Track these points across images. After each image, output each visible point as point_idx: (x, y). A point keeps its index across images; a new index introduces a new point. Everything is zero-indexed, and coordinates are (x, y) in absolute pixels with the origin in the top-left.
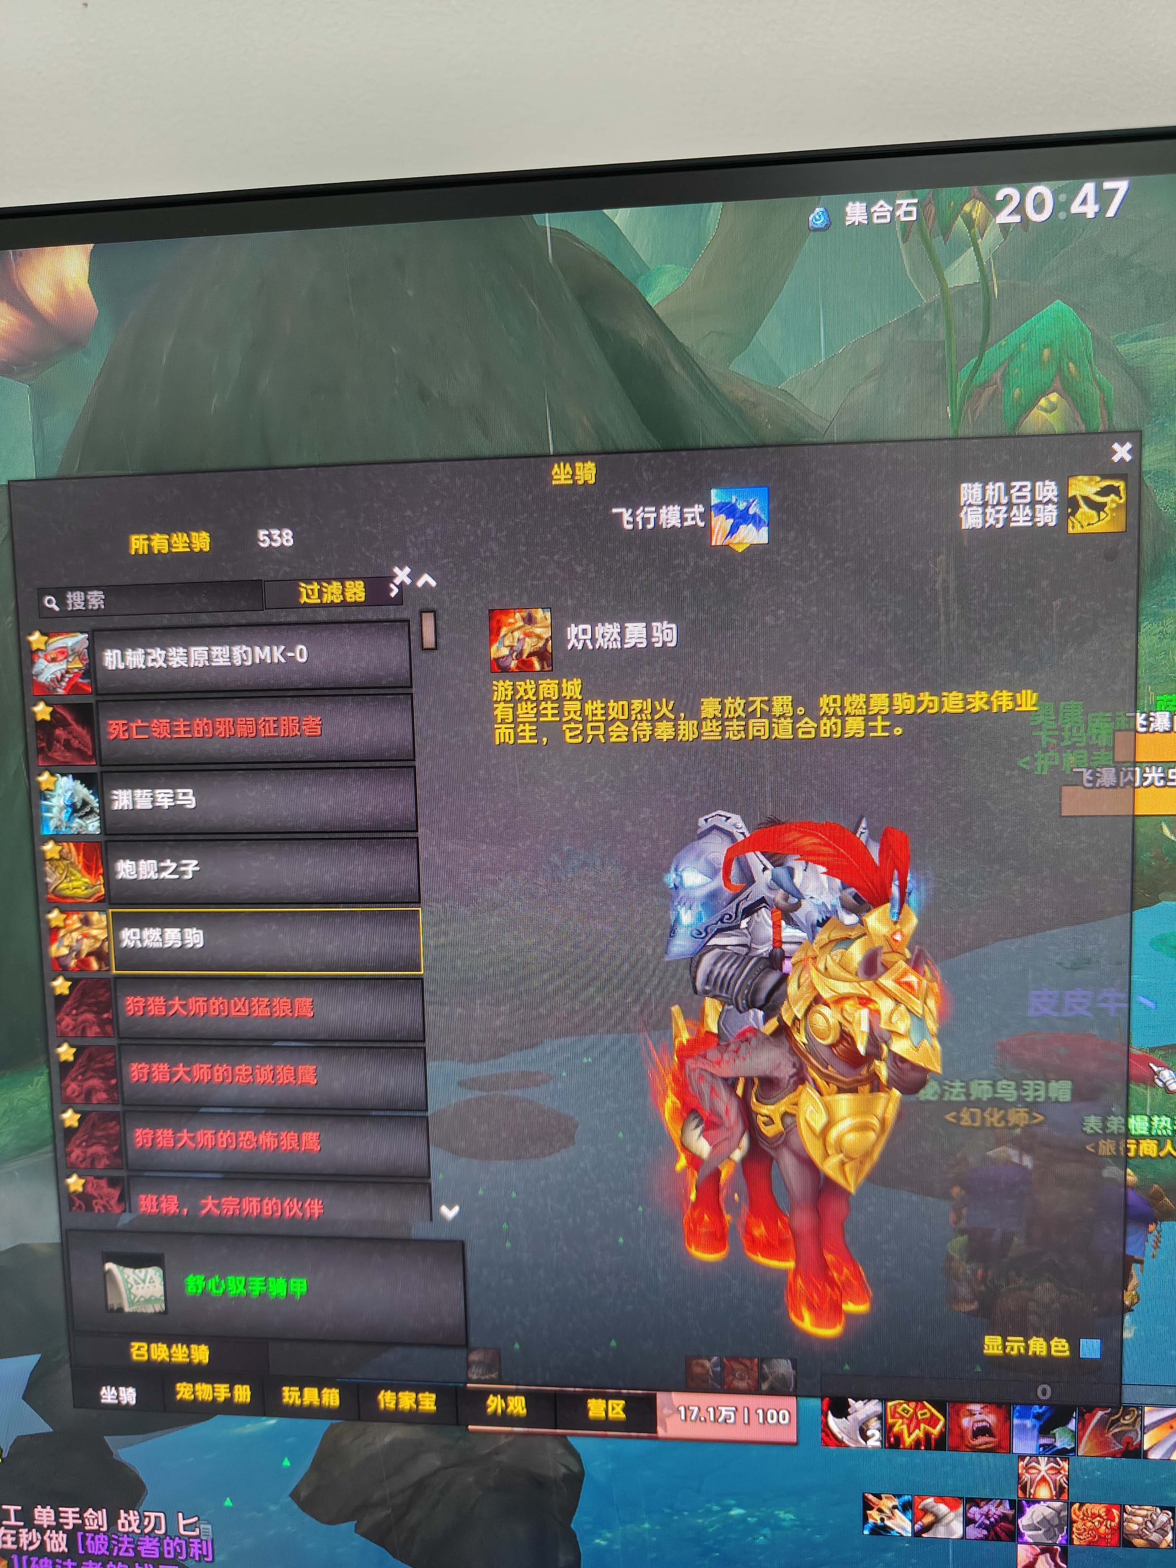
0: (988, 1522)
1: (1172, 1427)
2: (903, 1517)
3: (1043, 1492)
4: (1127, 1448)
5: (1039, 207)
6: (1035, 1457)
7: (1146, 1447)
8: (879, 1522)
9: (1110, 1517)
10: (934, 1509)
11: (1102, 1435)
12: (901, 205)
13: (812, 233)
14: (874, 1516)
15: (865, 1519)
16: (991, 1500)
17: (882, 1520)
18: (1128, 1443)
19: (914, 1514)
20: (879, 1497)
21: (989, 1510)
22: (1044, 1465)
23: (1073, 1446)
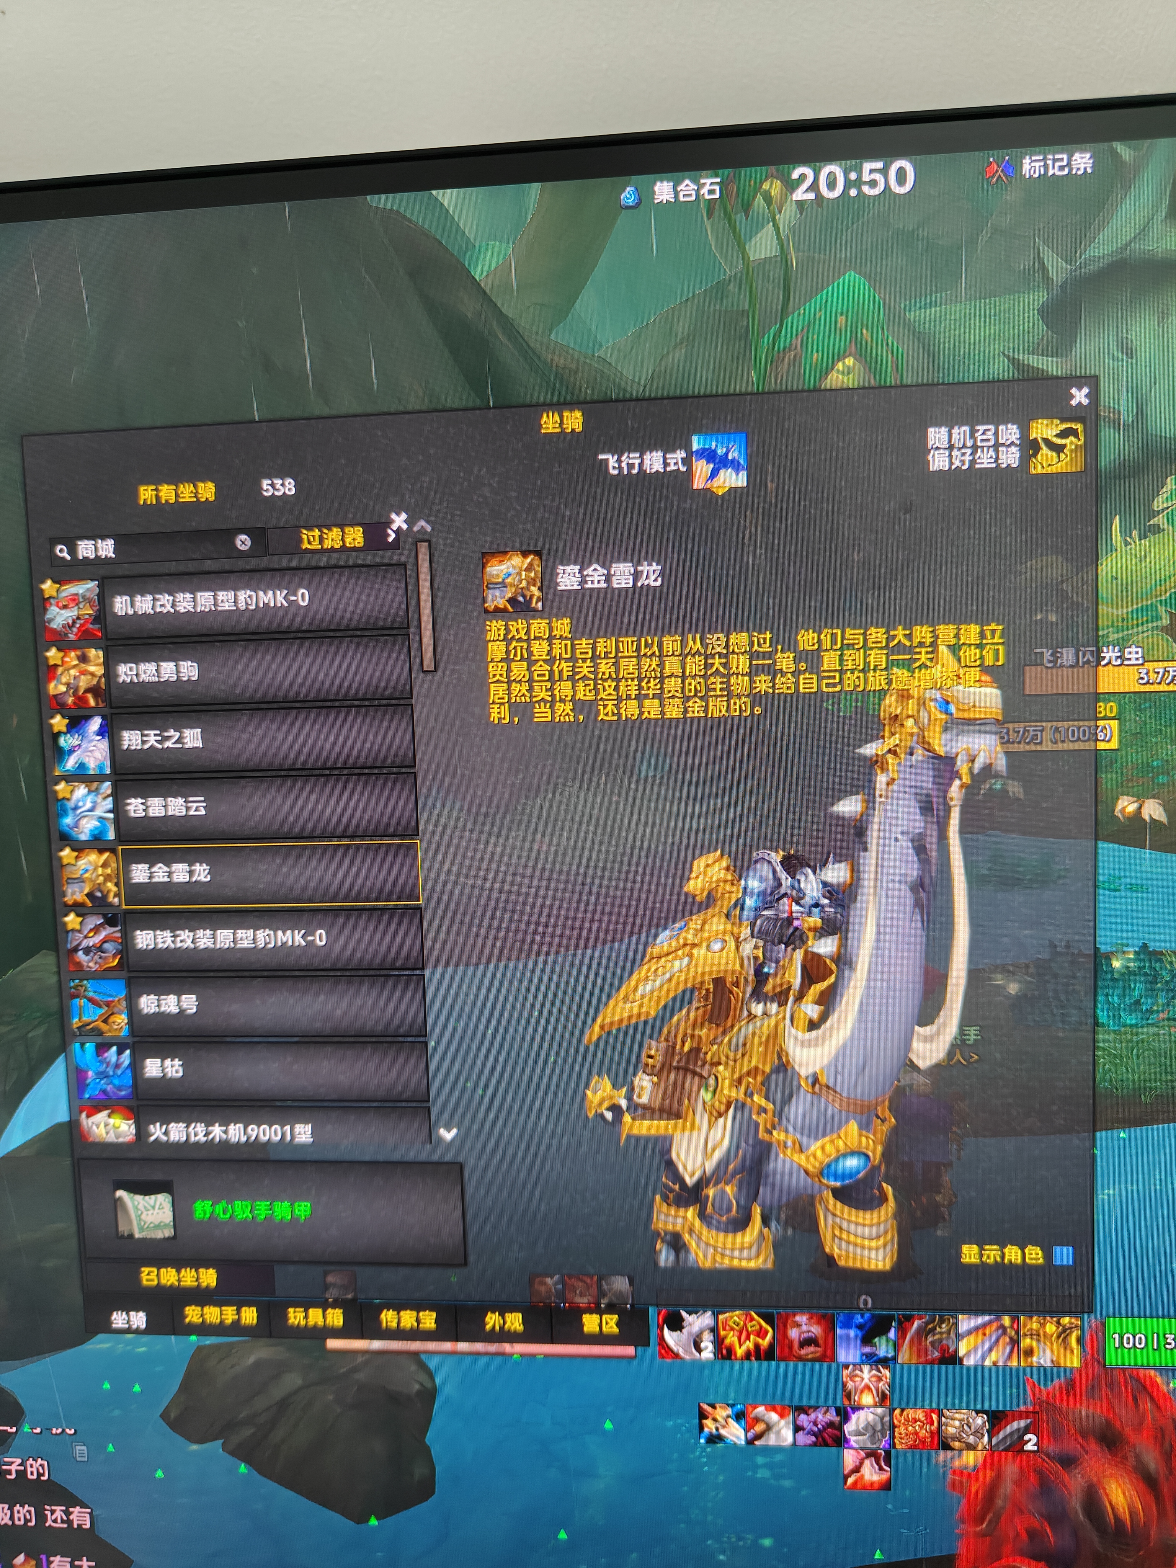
0: (815, 1429)
1: (984, 1334)
2: (737, 1426)
3: (867, 1399)
4: (943, 1354)
5: (831, 185)
6: (858, 1366)
7: (961, 1353)
8: (714, 1431)
9: (930, 1421)
10: (766, 1418)
11: (920, 1343)
12: (705, 184)
13: (623, 211)
14: (710, 1426)
15: (701, 1428)
16: (818, 1407)
17: (717, 1429)
18: (944, 1350)
19: (747, 1423)
20: (713, 1407)
21: (817, 1417)
22: (867, 1374)
23: (893, 1353)
